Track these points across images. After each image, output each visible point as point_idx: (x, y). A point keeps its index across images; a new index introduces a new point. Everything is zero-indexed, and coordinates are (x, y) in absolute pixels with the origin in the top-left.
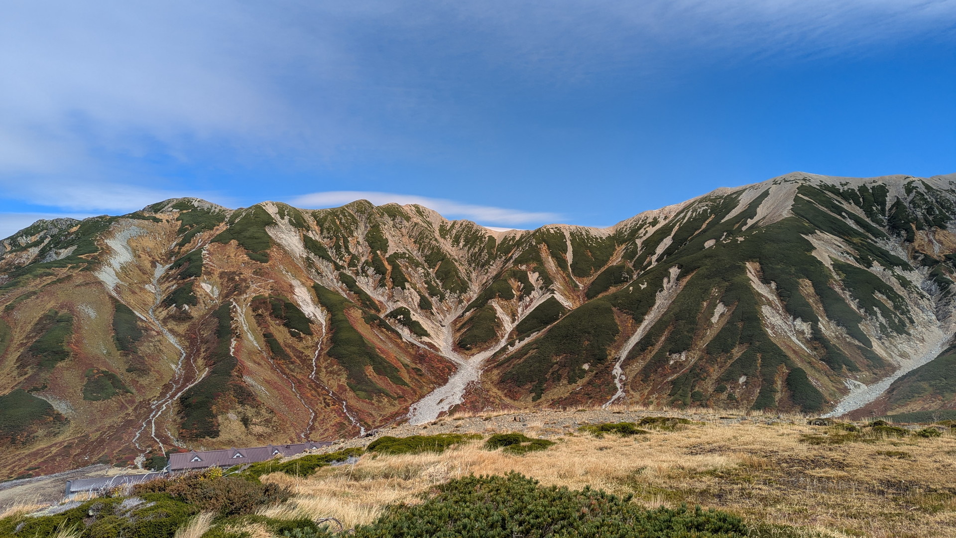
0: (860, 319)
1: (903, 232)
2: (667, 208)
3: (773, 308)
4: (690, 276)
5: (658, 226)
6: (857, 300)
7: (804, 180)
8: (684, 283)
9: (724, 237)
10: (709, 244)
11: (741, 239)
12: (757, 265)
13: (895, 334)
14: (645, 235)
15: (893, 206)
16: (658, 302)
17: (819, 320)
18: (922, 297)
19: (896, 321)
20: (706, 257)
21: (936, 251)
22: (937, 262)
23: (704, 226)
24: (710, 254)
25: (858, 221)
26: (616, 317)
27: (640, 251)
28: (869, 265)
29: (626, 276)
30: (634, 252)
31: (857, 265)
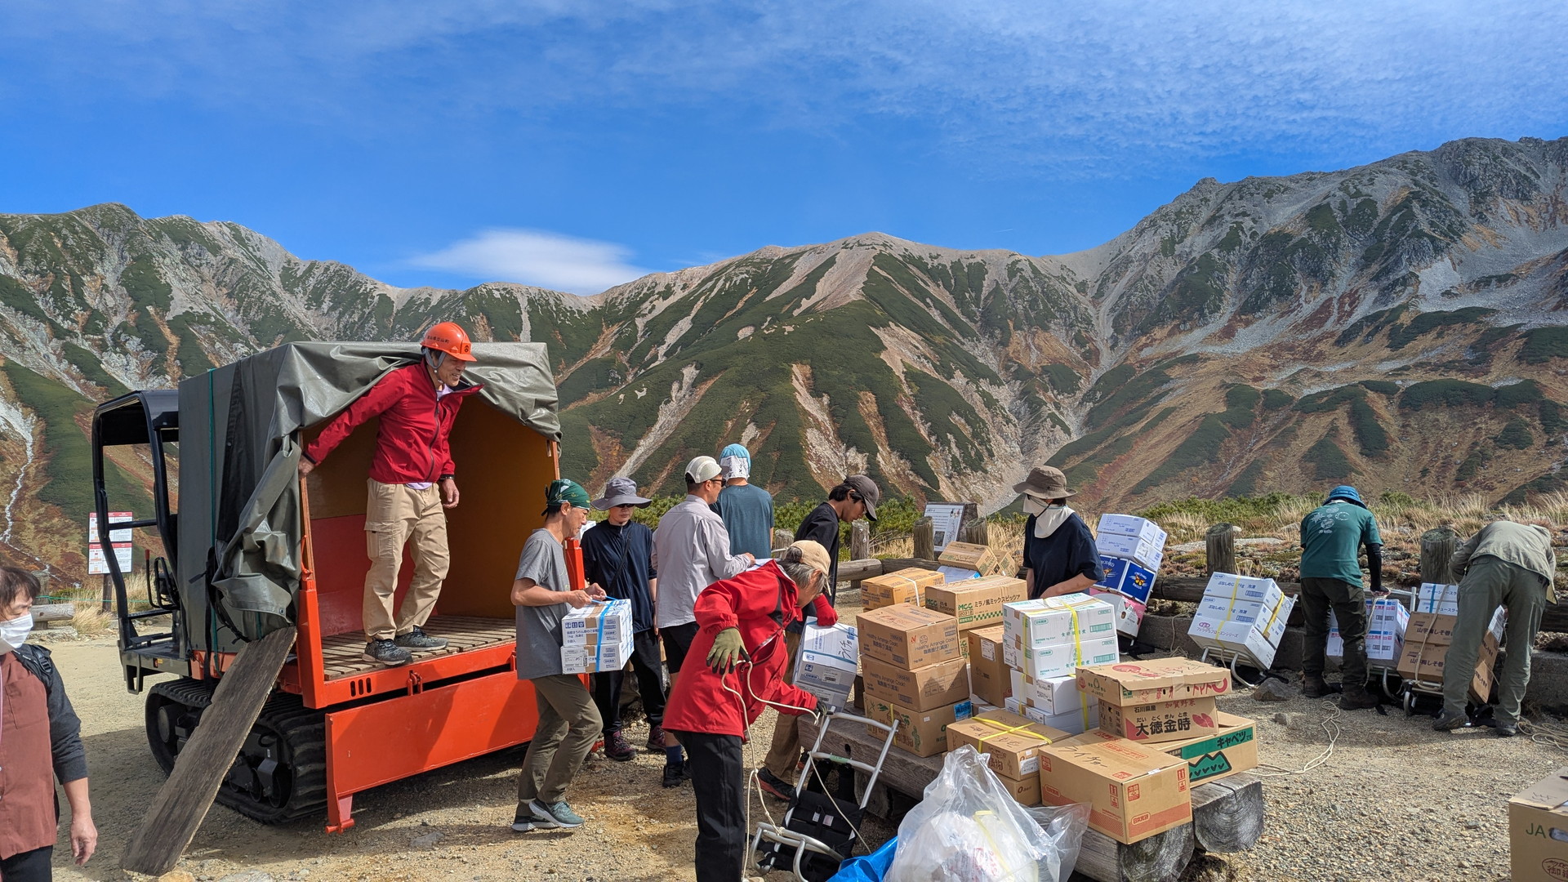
0: (928, 450)
1: (997, 332)
2: (688, 271)
3: (822, 432)
4: (713, 381)
5: (672, 300)
6: (929, 424)
7: (884, 245)
8: (703, 392)
9: (766, 324)
10: (745, 332)
11: (789, 329)
12: (807, 369)
13: (969, 471)
14: (650, 312)
15: (990, 294)
16: (661, 420)
17: (878, 451)
18: (1008, 421)
19: (973, 453)
20: (737, 353)
21: (1032, 361)
22: (1031, 375)
23: (740, 305)
24: (747, 349)
25: (945, 313)
26: (594, 440)
27: (642, 337)
28: (950, 376)
29: (617, 376)
30: (632, 339)
31: (935, 375)
